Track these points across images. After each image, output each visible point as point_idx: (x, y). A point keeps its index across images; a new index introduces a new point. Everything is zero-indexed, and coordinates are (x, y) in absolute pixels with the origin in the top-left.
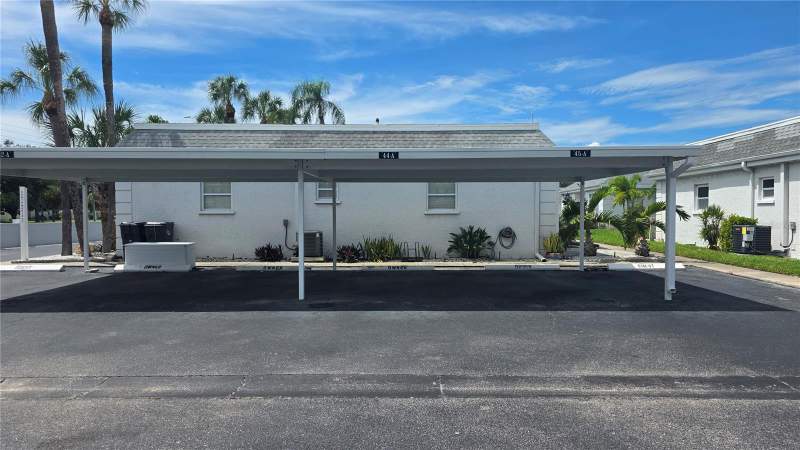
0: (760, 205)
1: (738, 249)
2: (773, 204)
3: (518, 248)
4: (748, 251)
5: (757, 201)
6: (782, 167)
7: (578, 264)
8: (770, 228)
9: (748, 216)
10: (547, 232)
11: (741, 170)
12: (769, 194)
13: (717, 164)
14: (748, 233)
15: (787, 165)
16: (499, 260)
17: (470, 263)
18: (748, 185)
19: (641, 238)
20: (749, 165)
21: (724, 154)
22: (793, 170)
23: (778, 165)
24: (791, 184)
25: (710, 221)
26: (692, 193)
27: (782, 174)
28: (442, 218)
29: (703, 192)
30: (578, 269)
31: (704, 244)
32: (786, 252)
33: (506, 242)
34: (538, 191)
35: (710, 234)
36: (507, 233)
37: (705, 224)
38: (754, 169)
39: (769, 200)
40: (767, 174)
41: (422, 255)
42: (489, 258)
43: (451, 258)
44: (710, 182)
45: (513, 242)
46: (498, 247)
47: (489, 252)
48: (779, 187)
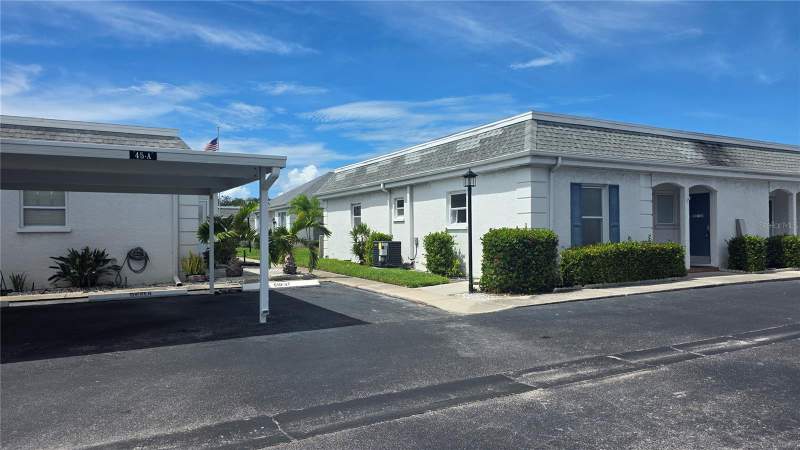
0: (395, 222)
1: (375, 263)
2: (403, 222)
3: (151, 272)
4: (383, 265)
5: (394, 220)
6: (408, 189)
7: (208, 287)
8: (400, 243)
9: (386, 232)
10: (186, 252)
11: (381, 191)
12: (401, 213)
13: (364, 185)
14: (383, 248)
15: (412, 187)
16: (126, 286)
17: (79, 294)
18: (386, 204)
19: (288, 256)
20: (387, 186)
21: (371, 176)
22: (417, 192)
23: (405, 187)
24: (415, 203)
25: (360, 238)
26: (349, 212)
27: (408, 195)
28: (46, 237)
29: (357, 211)
30: (208, 292)
31: (356, 259)
32: (412, 264)
33: (136, 265)
34: (176, 206)
35: (358, 250)
36: (138, 255)
37: (356, 240)
38: (390, 191)
39: (400, 218)
40: (398, 195)
41: (10, 286)
42: (111, 286)
43: (57, 289)
44: (363, 202)
45: (146, 264)
46: (126, 272)
47: (112, 278)
48: (407, 206)
